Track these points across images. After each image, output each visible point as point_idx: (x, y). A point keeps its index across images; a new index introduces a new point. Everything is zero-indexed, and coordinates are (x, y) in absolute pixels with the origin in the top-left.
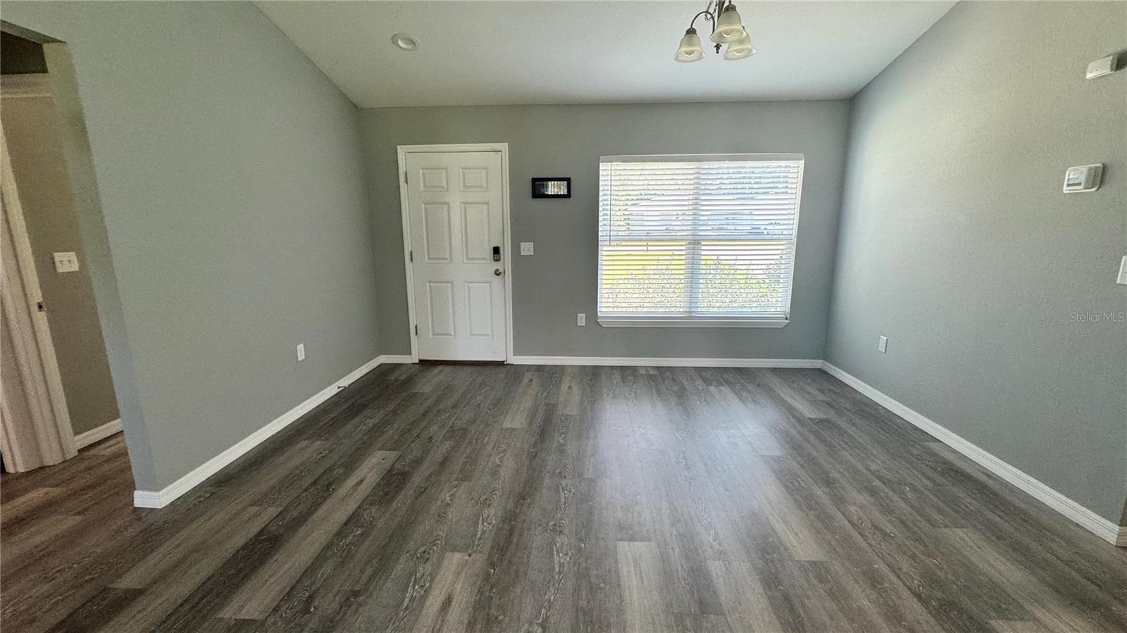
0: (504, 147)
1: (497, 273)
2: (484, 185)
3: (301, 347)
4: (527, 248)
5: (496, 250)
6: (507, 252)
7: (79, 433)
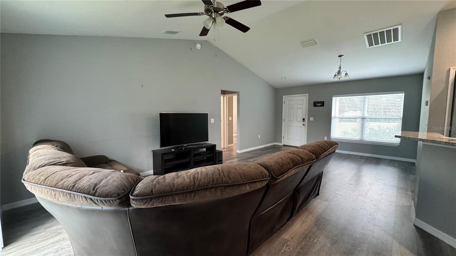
0: (307, 95)
1: (304, 125)
2: (302, 104)
3: (259, 136)
4: (312, 119)
5: (304, 119)
6: (306, 120)
7: (230, 144)
